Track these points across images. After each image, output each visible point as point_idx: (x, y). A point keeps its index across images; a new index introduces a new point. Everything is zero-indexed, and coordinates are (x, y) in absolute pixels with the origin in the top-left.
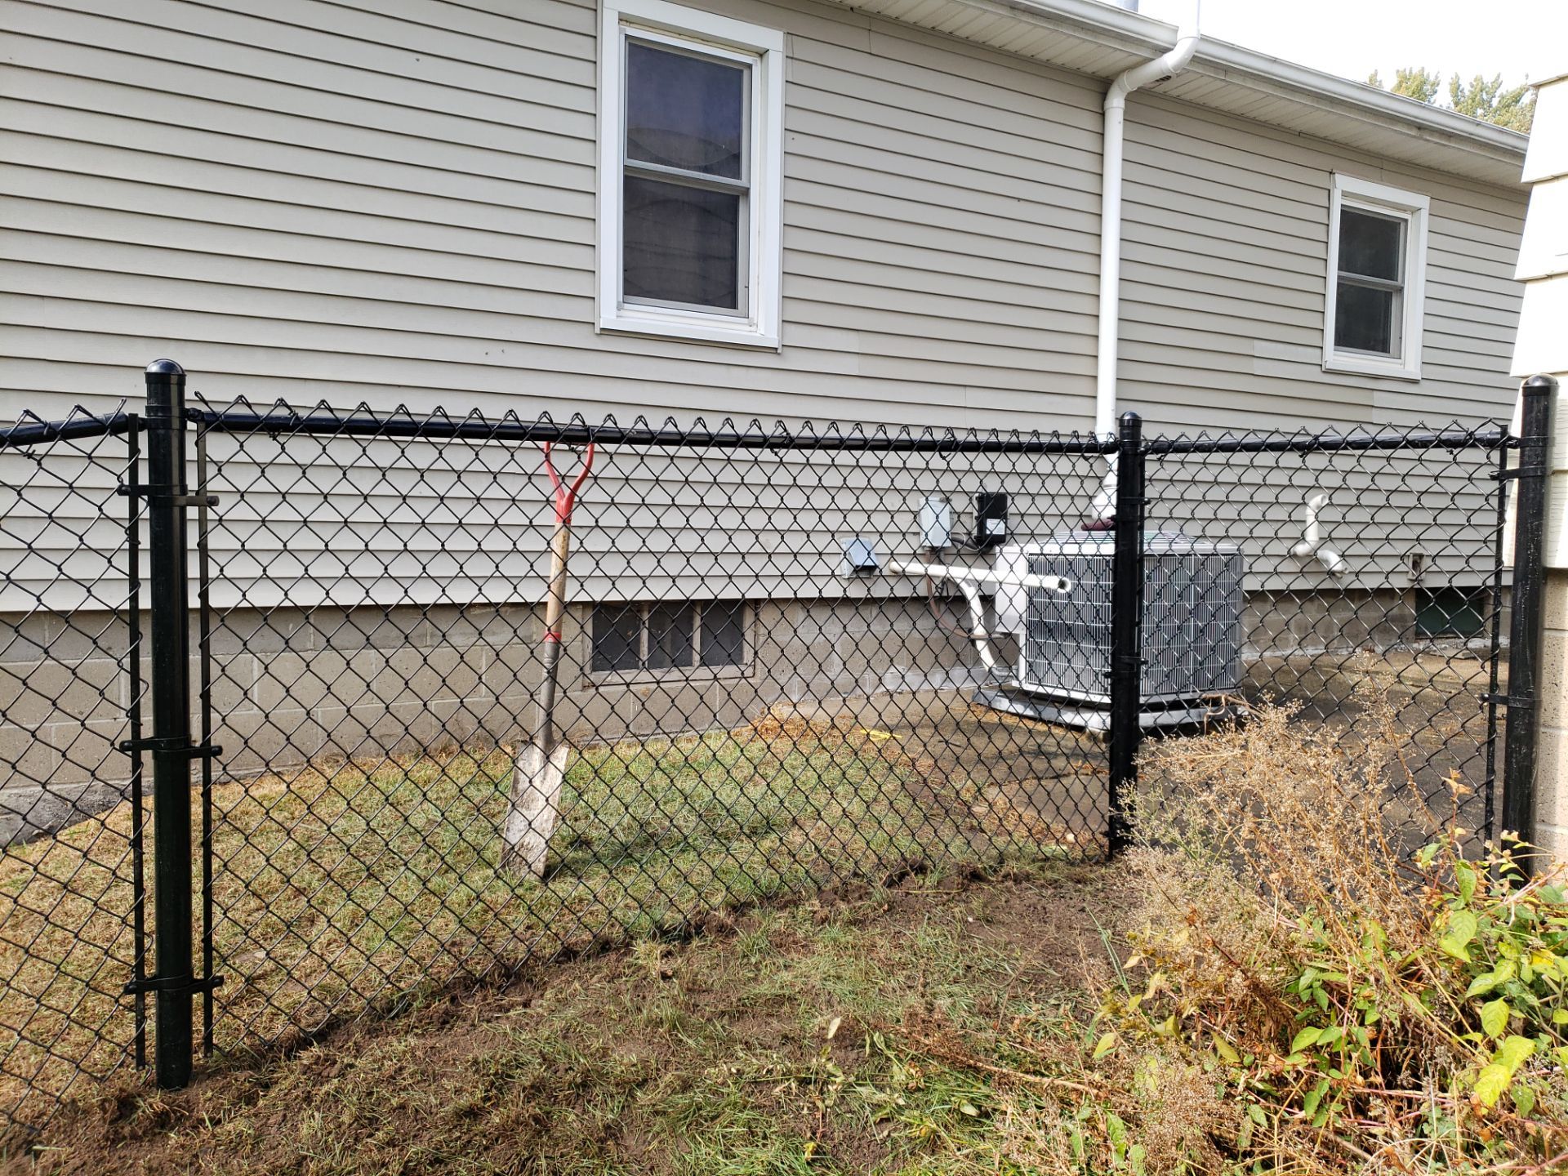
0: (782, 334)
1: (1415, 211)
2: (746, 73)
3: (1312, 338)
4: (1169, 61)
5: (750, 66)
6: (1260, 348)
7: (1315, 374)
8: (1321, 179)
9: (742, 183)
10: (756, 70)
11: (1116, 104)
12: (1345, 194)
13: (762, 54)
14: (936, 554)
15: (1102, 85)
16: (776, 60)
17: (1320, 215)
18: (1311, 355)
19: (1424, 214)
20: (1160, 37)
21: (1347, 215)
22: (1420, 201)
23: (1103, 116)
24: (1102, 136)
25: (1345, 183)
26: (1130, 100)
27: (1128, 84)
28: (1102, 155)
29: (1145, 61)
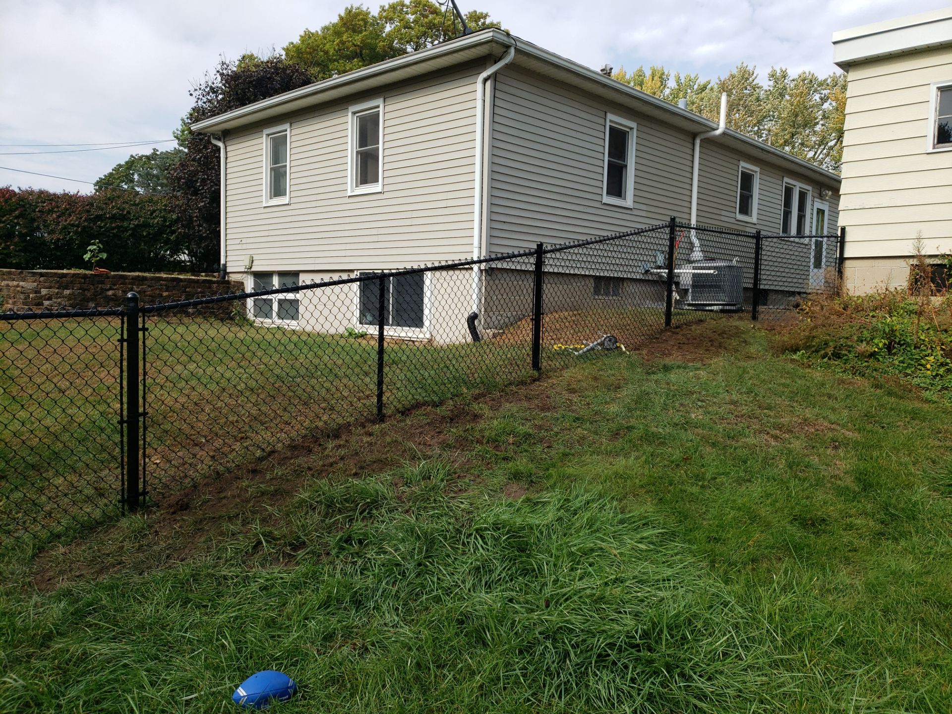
0: (633, 205)
1: (756, 172)
2: (627, 134)
3: (733, 210)
4: (718, 132)
5: (630, 132)
6: (723, 213)
7: (733, 221)
8: (736, 162)
9: (626, 163)
10: (631, 134)
11: (698, 142)
12: (742, 167)
13: (631, 129)
14: (660, 268)
15: (694, 136)
16: (635, 131)
17: (737, 173)
18: (733, 215)
19: (759, 173)
20: (715, 126)
22: (757, 169)
23: (694, 145)
24: (693, 150)
25: (743, 164)
26: (701, 140)
27: (703, 136)
28: (693, 156)
29: (708, 131)
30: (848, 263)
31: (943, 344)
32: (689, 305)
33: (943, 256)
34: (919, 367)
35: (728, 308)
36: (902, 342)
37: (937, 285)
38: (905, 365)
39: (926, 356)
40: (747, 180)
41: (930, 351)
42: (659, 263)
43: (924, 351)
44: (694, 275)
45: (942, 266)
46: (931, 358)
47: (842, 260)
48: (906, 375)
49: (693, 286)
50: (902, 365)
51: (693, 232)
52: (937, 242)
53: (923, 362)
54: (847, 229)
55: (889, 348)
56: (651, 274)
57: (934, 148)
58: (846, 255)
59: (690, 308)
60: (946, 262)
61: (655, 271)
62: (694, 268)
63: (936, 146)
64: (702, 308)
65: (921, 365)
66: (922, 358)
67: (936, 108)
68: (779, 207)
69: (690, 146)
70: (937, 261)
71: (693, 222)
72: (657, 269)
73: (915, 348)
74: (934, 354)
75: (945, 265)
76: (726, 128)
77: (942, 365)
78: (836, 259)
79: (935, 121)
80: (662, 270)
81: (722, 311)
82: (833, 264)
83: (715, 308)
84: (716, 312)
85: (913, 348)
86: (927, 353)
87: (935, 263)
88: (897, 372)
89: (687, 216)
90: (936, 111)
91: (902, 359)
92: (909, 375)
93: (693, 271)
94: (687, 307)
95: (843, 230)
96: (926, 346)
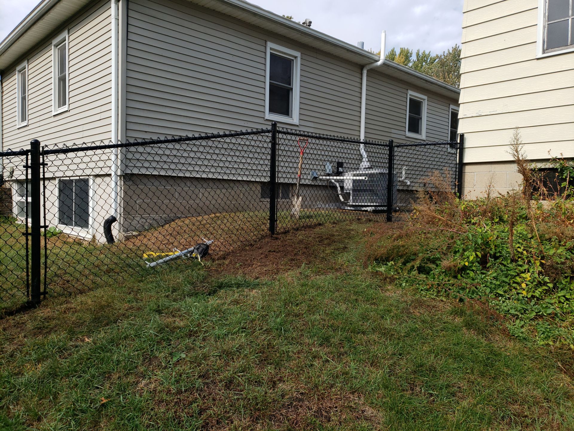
0: (299, 122)
1: (424, 100)
2: (292, 62)
3: (403, 129)
4: (379, 63)
5: (293, 60)
6: (393, 131)
7: (404, 138)
8: (405, 91)
9: (291, 87)
10: (294, 61)
11: (365, 72)
12: (410, 95)
13: (296, 57)
14: (329, 175)
15: (361, 67)
16: (299, 59)
17: (405, 99)
18: (403, 133)
19: (426, 100)
20: (377, 58)
21: (410, 99)
22: (425, 97)
23: (362, 74)
24: (362, 79)
25: (410, 92)
26: (368, 71)
27: (368, 67)
28: (361, 84)
29: (372, 63)
30: (467, 169)
31: (543, 258)
32: (350, 206)
33: (555, 160)
34: (514, 285)
35: (380, 208)
36: (498, 254)
37: (549, 190)
38: (498, 283)
39: (523, 272)
40: (416, 106)
41: (526, 267)
42: (328, 171)
43: (521, 266)
44: (354, 181)
45: (554, 170)
46: (527, 276)
47: (462, 165)
48: (498, 295)
49: (354, 190)
50: (494, 282)
51: (362, 146)
52: (547, 146)
53: (518, 279)
54: (465, 135)
55: (483, 262)
56: (321, 180)
57: (544, 52)
58: (466, 160)
59: (352, 209)
60: (557, 166)
61: (324, 177)
62: (354, 175)
63: (546, 52)
64: (359, 208)
65: (517, 283)
66: (518, 275)
67: (545, 14)
68: (447, 128)
69: (359, 75)
70: (549, 165)
71: (362, 138)
72: (326, 176)
73: (512, 261)
74: (531, 270)
75: (557, 169)
76: (386, 59)
77: (540, 284)
78: (456, 164)
79: (544, 27)
80: (331, 177)
81: (375, 212)
82: (454, 169)
83: (369, 209)
84: (370, 212)
85: (509, 261)
86: (522, 269)
87: (547, 167)
88: (488, 290)
89: (356, 133)
90: (544, 16)
91: (495, 275)
92: (502, 296)
93: (355, 178)
94: (349, 208)
95: (462, 136)
96: (523, 259)
